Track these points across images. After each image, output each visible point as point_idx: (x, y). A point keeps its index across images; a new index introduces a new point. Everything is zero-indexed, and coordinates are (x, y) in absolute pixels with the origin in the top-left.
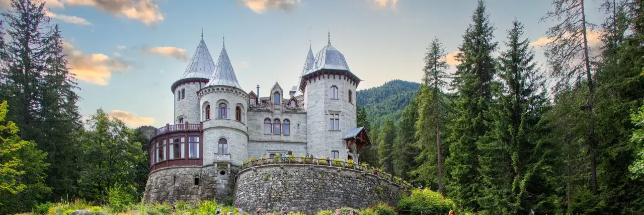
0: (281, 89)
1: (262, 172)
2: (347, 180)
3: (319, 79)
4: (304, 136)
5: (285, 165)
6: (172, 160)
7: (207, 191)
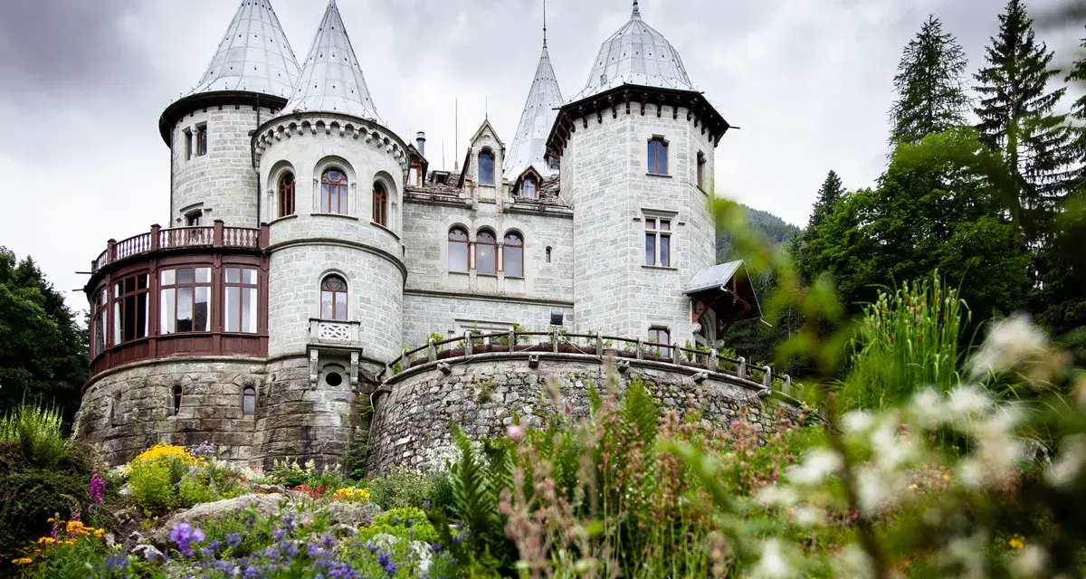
0: (498, 141)
1: (469, 378)
2: (723, 409)
3: (615, 117)
4: (568, 283)
5: (541, 358)
6: (169, 338)
7: (283, 433)
